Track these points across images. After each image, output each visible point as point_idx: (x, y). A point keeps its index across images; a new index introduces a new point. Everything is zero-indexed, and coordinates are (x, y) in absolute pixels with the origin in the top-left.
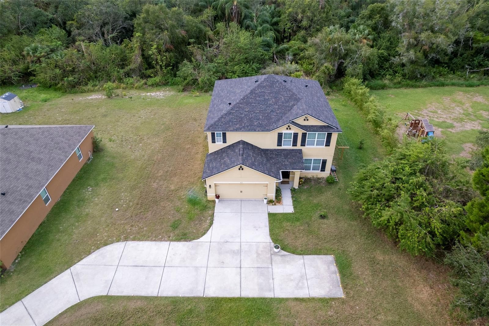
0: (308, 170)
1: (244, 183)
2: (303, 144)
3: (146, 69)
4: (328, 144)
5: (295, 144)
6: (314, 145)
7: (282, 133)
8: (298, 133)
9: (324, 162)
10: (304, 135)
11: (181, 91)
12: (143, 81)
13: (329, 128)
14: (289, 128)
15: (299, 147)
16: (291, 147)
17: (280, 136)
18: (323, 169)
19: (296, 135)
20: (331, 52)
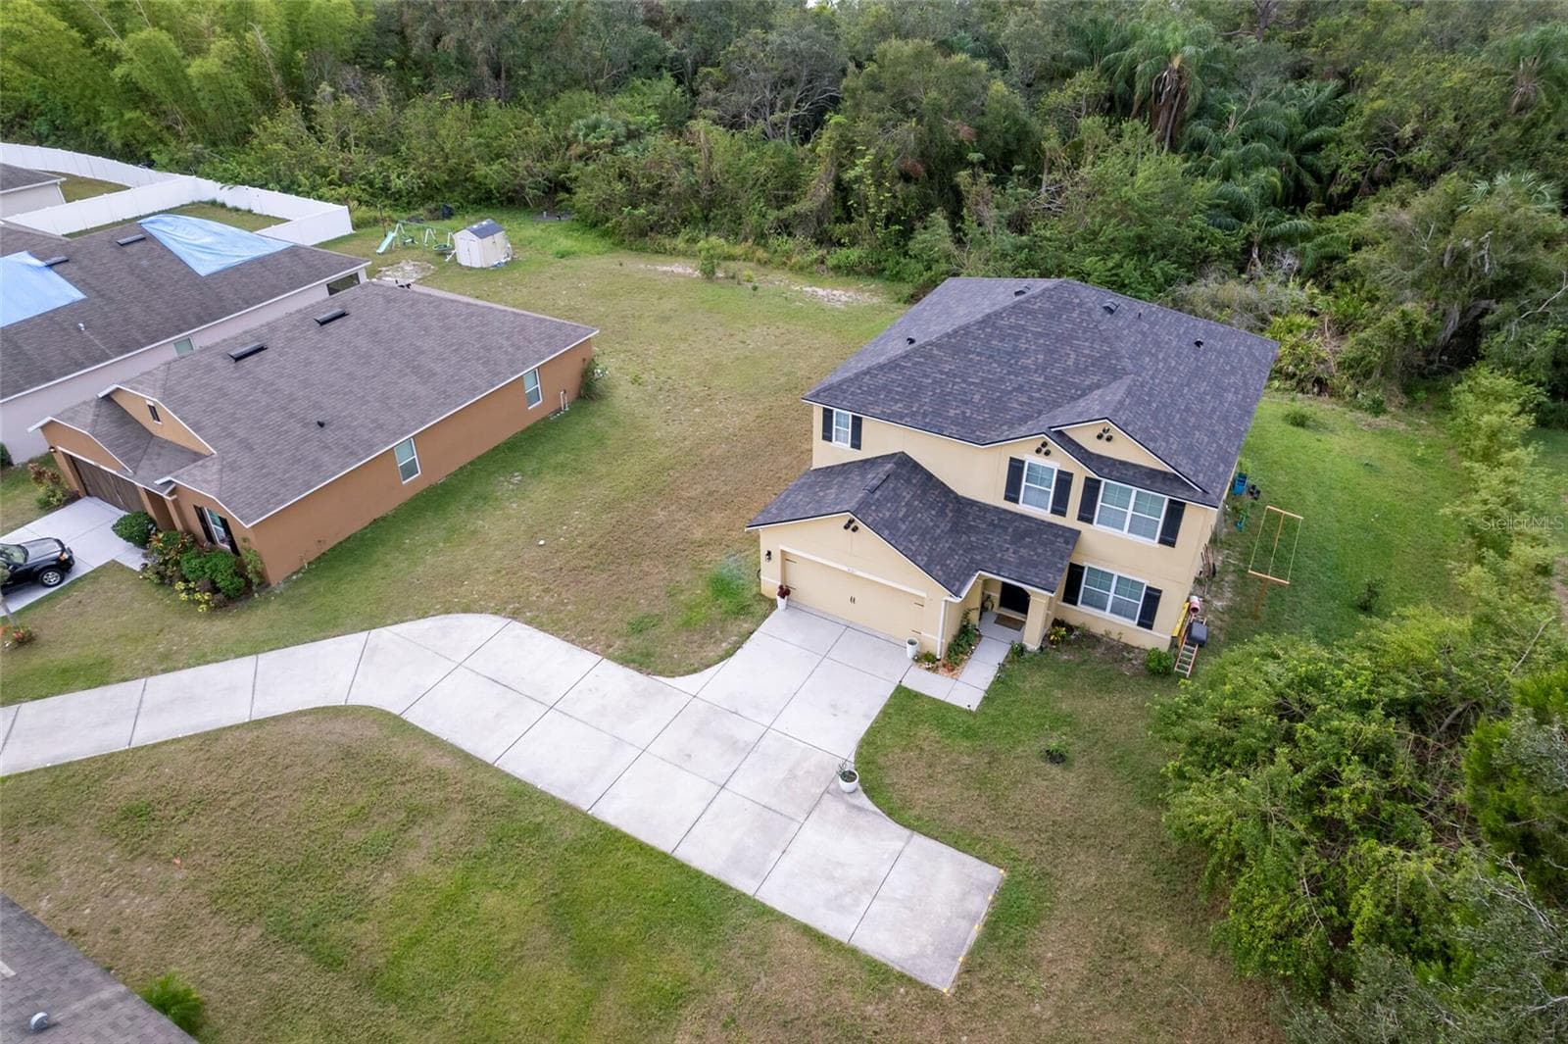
0: (1096, 607)
1: (858, 573)
2: (1086, 514)
3: (838, 220)
4: (1169, 537)
5: (1060, 507)
6: (1122, 529)
7: (1023, 462)
8: (1071, 475)
9: (1153, 598)
10: (1091, 488)
11: (903, 300)
12: (817, 253)
13: (1175, 485)
14: (1044, 450)
15: (1071, 520)
16: (1045, 514)
17: (1016, 467)
18: (1147, 619)
19: (1064, 481)
20: (1445, 264)
